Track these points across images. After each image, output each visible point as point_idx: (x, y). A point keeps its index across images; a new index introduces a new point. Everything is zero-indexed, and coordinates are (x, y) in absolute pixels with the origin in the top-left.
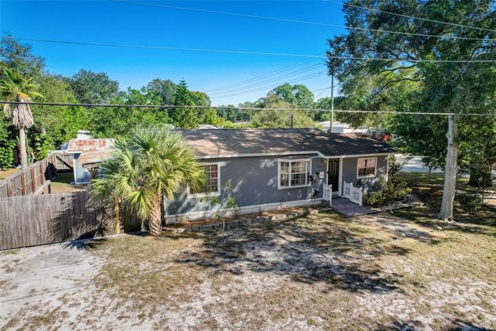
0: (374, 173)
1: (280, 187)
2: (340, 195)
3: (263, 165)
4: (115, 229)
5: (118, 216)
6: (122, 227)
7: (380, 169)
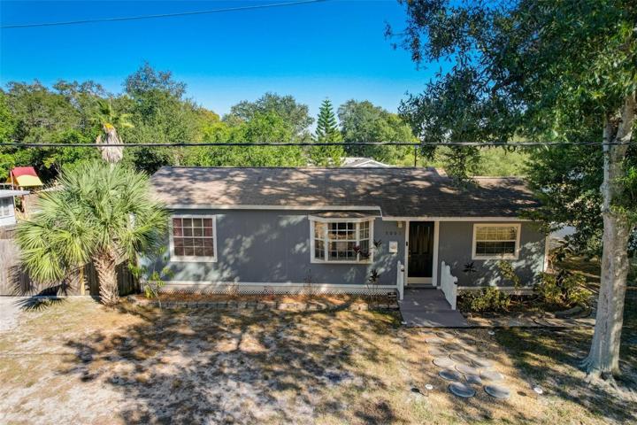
0: (513, 252)
1: (313, 260)
2: (435, 284)
3: (284, 223)
4: (79, 288)
5: (82, 271)
6: (87, 287)
7: (528, 245)
